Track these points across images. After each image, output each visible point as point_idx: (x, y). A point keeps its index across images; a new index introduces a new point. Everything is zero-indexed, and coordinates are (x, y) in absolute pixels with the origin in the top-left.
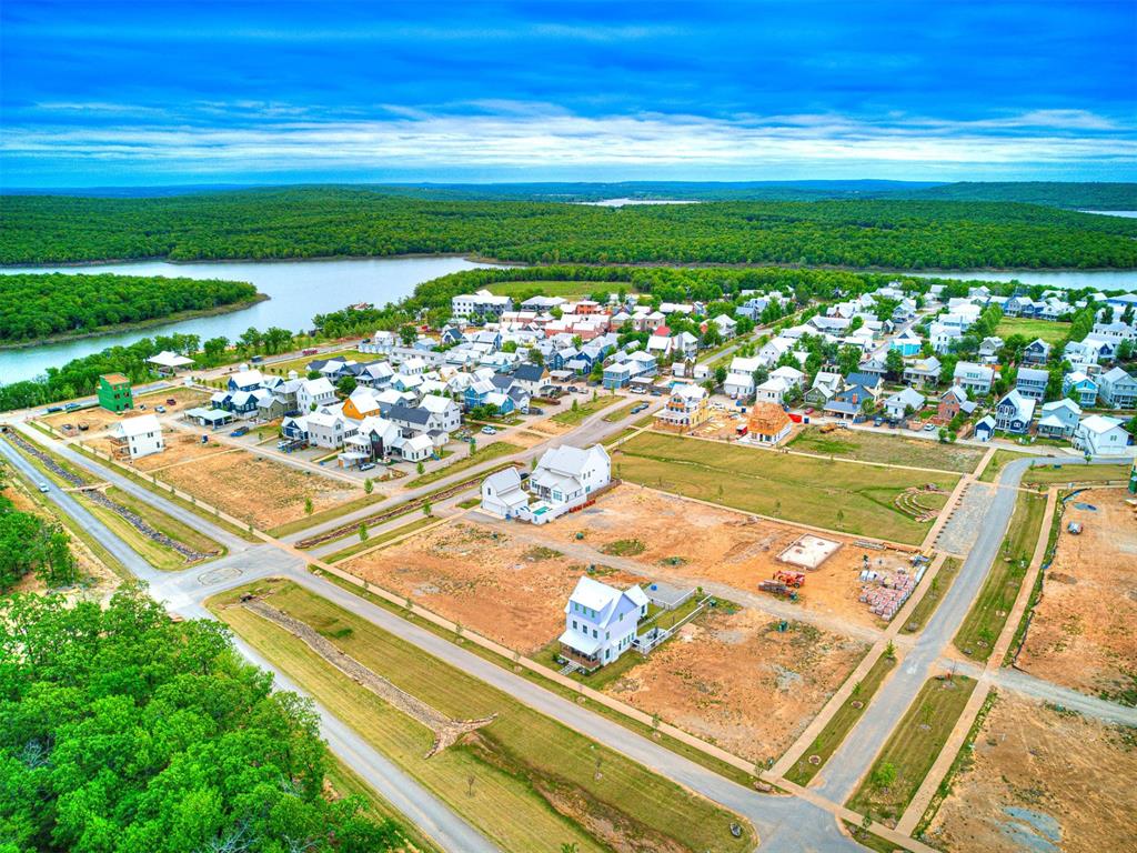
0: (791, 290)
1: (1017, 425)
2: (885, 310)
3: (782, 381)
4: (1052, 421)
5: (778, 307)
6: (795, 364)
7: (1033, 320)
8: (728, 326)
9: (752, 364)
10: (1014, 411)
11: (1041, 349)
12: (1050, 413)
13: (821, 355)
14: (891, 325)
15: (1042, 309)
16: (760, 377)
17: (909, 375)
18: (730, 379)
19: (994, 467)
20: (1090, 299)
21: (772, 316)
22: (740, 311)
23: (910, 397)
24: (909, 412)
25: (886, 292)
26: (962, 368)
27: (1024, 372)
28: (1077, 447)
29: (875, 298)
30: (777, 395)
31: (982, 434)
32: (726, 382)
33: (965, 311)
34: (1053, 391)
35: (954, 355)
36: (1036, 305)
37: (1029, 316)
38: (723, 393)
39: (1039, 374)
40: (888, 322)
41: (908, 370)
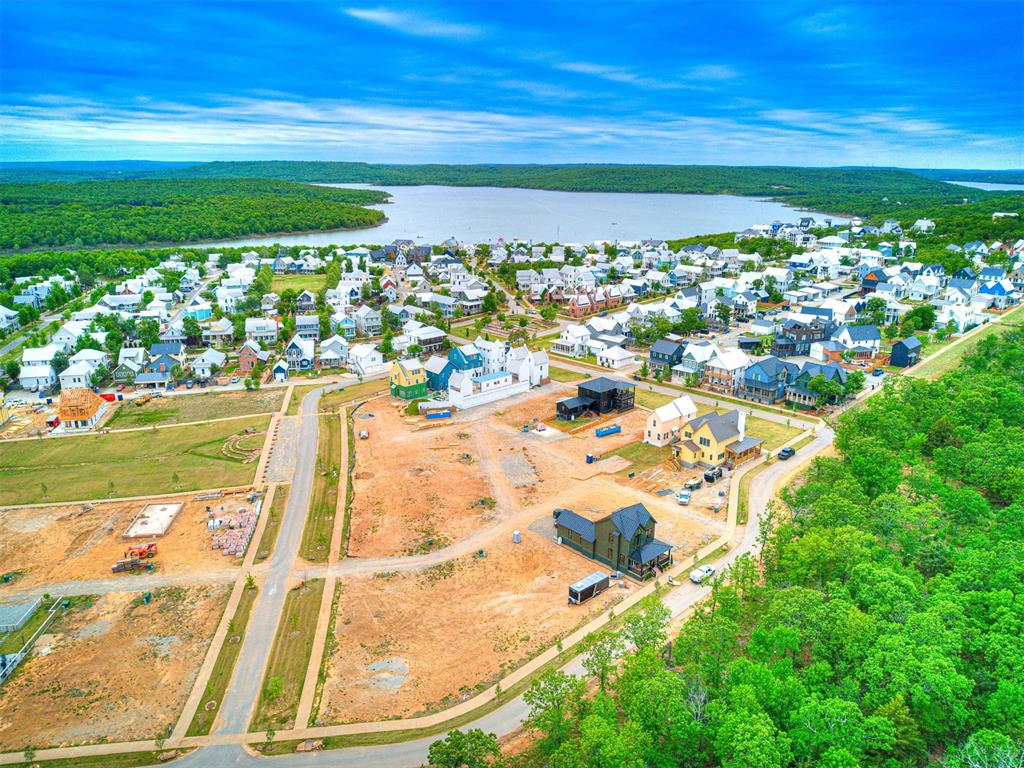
0: (72, 272)
1: (305, 363)
2: (172, 281)
3: (85, 364)
4: (329, 355)
5: (62, 291)
6: (95, 345)
7: (297, 275)
8: (8, 318)
9: (48, 352)
10: (300, 353)
11: (309, 299)
12: (326, 349)
13: (119, 333)
14: (181, 294)
15: (302, 265)
16: (60, 364)
17: (207, 337)
18: (25, 372)
19: (295, 401)
20: (335, 254)
21: (57, 300)
22: (18, 300)
23: (212, 356)
24: (214, 370)
25: (169, 265)
26: (251, 324)
27: (301, 319)
28: (351, 371)
29: (160, 272)
30: (83, 379)
31: (280, 376)
32: (21, 376)
33: (242, 274)
34: (325, 331)
35: (242, 313)
36: (297, 263)
37: (294, 272)
38: (21, 388)
39: (312, 319)
40: (177, 292)
41: (205, 333)
